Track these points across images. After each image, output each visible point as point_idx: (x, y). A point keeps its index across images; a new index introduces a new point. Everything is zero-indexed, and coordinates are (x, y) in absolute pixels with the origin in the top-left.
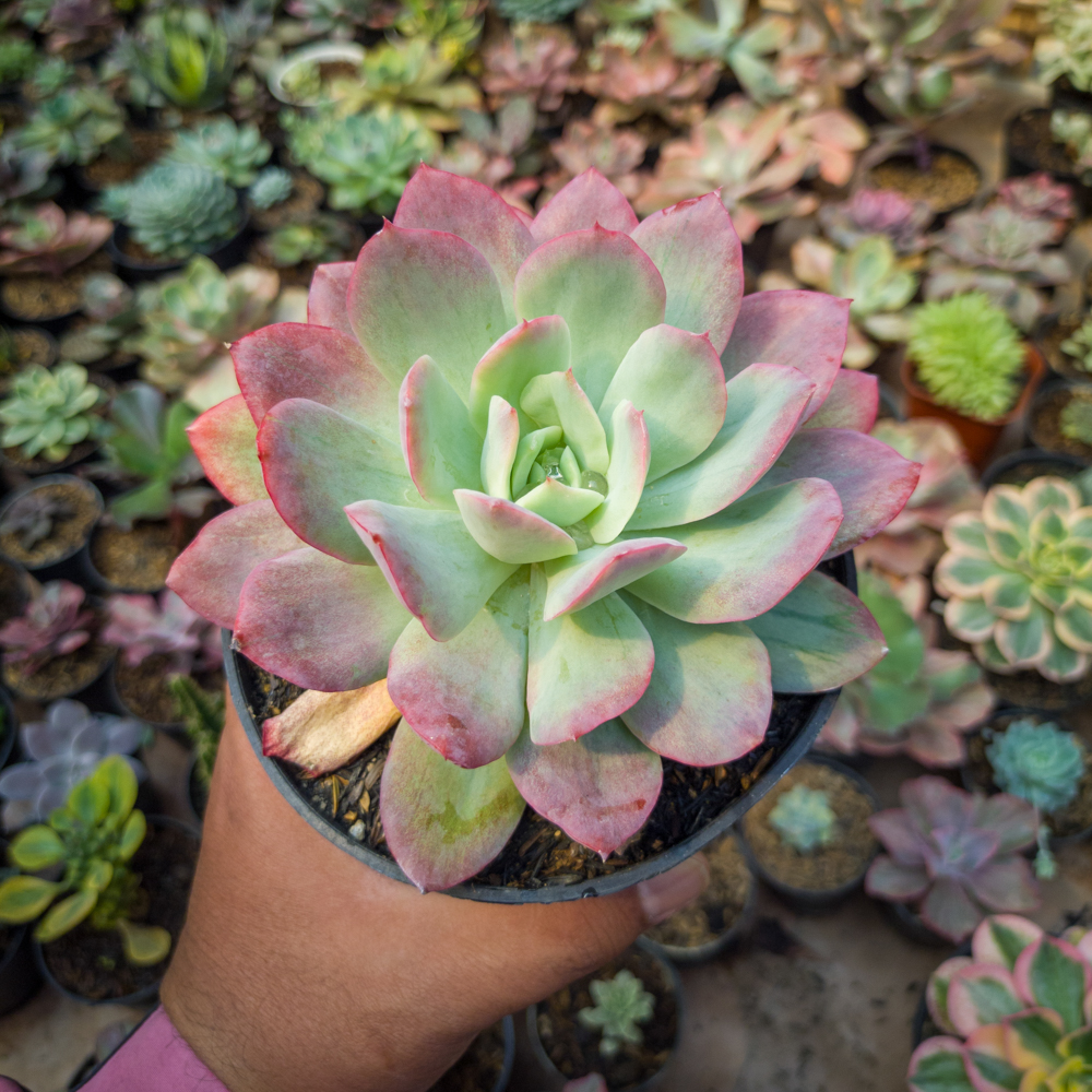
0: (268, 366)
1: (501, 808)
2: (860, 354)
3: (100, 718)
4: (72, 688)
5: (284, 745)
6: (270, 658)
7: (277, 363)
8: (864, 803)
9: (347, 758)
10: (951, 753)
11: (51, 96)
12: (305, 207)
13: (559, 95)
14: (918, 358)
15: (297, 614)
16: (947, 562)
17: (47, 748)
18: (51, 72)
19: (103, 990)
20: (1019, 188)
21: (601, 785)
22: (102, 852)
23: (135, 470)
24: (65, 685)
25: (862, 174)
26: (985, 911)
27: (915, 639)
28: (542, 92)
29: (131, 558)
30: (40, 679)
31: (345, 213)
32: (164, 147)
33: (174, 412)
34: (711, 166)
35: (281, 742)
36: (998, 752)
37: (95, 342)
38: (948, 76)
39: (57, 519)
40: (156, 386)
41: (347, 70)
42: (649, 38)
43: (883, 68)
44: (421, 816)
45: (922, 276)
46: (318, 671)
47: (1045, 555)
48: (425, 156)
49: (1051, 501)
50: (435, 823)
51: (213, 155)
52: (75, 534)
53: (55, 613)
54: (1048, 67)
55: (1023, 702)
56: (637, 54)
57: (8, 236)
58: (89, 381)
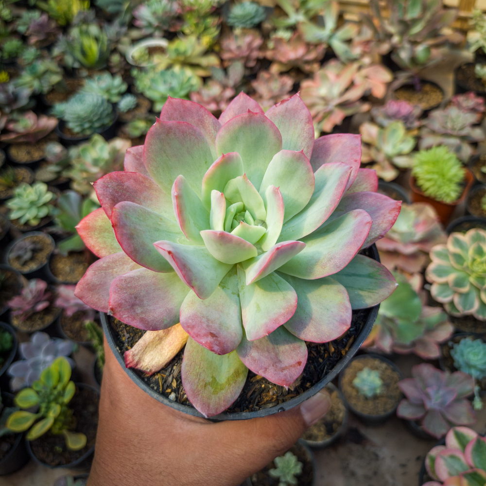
0: (111, 191)
1: (236, 376)
2: (390, 174)
3: (54, 340)
4: (42, 326)
6: (126, 317)
7: (114, 189)
8: (395, 375)
10: (434, 353)
11: (30, 64)
12: (143, 111)
13: (255, 60)
14: (417, 176)
15: (136, 298)
16: (431, 267)
17: (31, 354)
18: (30, 53)
19: (57, 461)
20: (461, 99)
21: (281, 357)
22: (56, 400)
23: (68, 229)
24: (38, 325)
25: (390, 93)
26: (451, 425)
27: (417, 302)
28: (247, 59)
29: (67, 269)
30: (28, 323)
32: (80, 86)
33: (86, 203)
34: (323, 91)
35: (133, 361)
36: (456, 353)
37: (51, 172)
38: (428, 49)
39: (35, 251)
40: (77, 192)
41: (160, 50)
42: (294, 34)
43: (399, 46)
44: (201, 384)
45: (418, 139)
46: (148, 322)
47: (476, 263)
48: (196, 88)
49: (477, 239)
50: (208, 386)
51: (101, 89)
52: (43, 258)
53: (34, 293)
54: (473, 44)
55: (467, 330)
56: (289, 41)
57: (12, 126)
58: (48, 190)
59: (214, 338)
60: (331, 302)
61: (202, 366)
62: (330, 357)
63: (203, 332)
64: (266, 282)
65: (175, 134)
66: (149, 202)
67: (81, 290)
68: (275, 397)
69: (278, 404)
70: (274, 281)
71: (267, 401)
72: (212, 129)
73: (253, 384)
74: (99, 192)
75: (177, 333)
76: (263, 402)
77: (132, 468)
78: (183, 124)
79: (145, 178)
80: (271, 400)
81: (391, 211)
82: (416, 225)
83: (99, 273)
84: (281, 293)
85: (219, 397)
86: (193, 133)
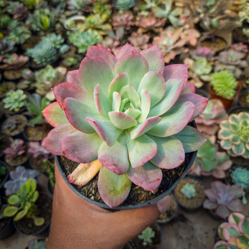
0: (61, 92)
1: (126, 187)
2: (199, 84)
3: (28, 170)
4: (21, 163)
6: (70, 156)
7: (63, 92)
8: (202, 187)
10: (222, 175)
11: (14, 29)
12: (72, 53)
13: (129, 26)
14: (213, 85)
15: (75, 147)
16: (221, 132)
17: (16, 177)
18: (14, 23)
19: (29, 232)
20: (235, 46)
21: (149, 177)
22: (29, 200)
23: (35, 113)
24: (19, 162)
25: (199, 43)
26: (231, 212)
27: (213, 149)
28: (126, 26)
29: (34, 133)
30: (14, 161)
31: (81, 54)
32: (40, 40)
33: (43, 100)
34: (165, 42)
35: (72, 180)
36: (233, 175)
37: (25, 84)
38: (219, 21)
39: (17, 125)
40: (39, 94)
41: (81, 22)
42: (150, 13)
43: (204, 19)
44: (108, 191)
45: (214, 66)
46: (81, 159)
47: (243, 130)
48: (99, 41)
49: (244, 117)
50: (112, 192)
51: (51, 41)
52: (21, 128)
53: (17, 146)
54: (242, 18)
55: (239, 164)
56: (147, 17)
57: (5, 61)
58: (24, 93)
59: (116, 166)
60: (174, 148)
61: (108, 182)
62: (173, 177)
63: (110, 163)
64: (141, 139)
65: (95, 63)
66: (80, 98)
67: (46, 144)
68: (145, 197)
69: (147, 201)
70: (144, 138)
71: (141, 200)
72: (112, 61)
73: (134, 191)
74: (55, 93)
75: (95, 166)
76: (139, 200)
78: (99, 58)
79: (78, 87)
80: (143, 199)
81: (203, 103)
82: (213, 110)
83: (54, 135)
84: (148, 144)
85: (117, 197)
86: (104, 63)
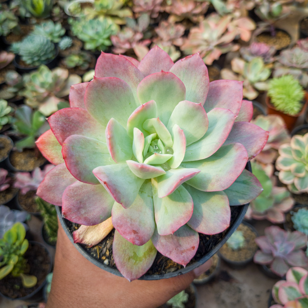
0: (60, 123)
1: (150, 251)
2: (252, 95)
3: (14, 211)
4: (4, 202)
5: (80, 239)
6: (74, 218)
7: (63, 122)
8: (253, 234)
9: (100, 240)
10: (280, 219)
12: (77, 49)
13: (157, 13)
14: (271, 96)
15: (81, 202)
16: (280, 159)
19: (16, 295)
20: (303, 42)
21: (181, 243)
22: (15, 252)
24: (2, 201)
25: (254, 38)
26: (290, 266)
27: (269, 184)
28: (152, 12)
29: (22, 161)
31: (89, 51)
32: (31, 30)
33: (35, 114)
34: (206, 35)
35: (79, 238)
36: (295, 218)
37: (10, 93)
38: (281, 6)
40: (29, 106)
41: (90, 5)
43: (261, 4)
44: (126, 258)
45: (272, 70)
46: (90, 220)
48: (115, 33)
50: (131, 259)
51: (46, 33)
52: (5, 154)
55: (303, 203)
58: (8, 105)
59: (136, 234)
60: (217, 205)
61: (127, 245)
63: (128, 230)
65: (107, 86)
66: (88, 129)
67: (41, 191)
71: (171, 266)
72: (134, 76)
76: (168, 267)
77: (77, 299)
78: (113, 79)
79: (85, 112)
83: (54, 178)
85: (138, 267)
86: (121, 85)
